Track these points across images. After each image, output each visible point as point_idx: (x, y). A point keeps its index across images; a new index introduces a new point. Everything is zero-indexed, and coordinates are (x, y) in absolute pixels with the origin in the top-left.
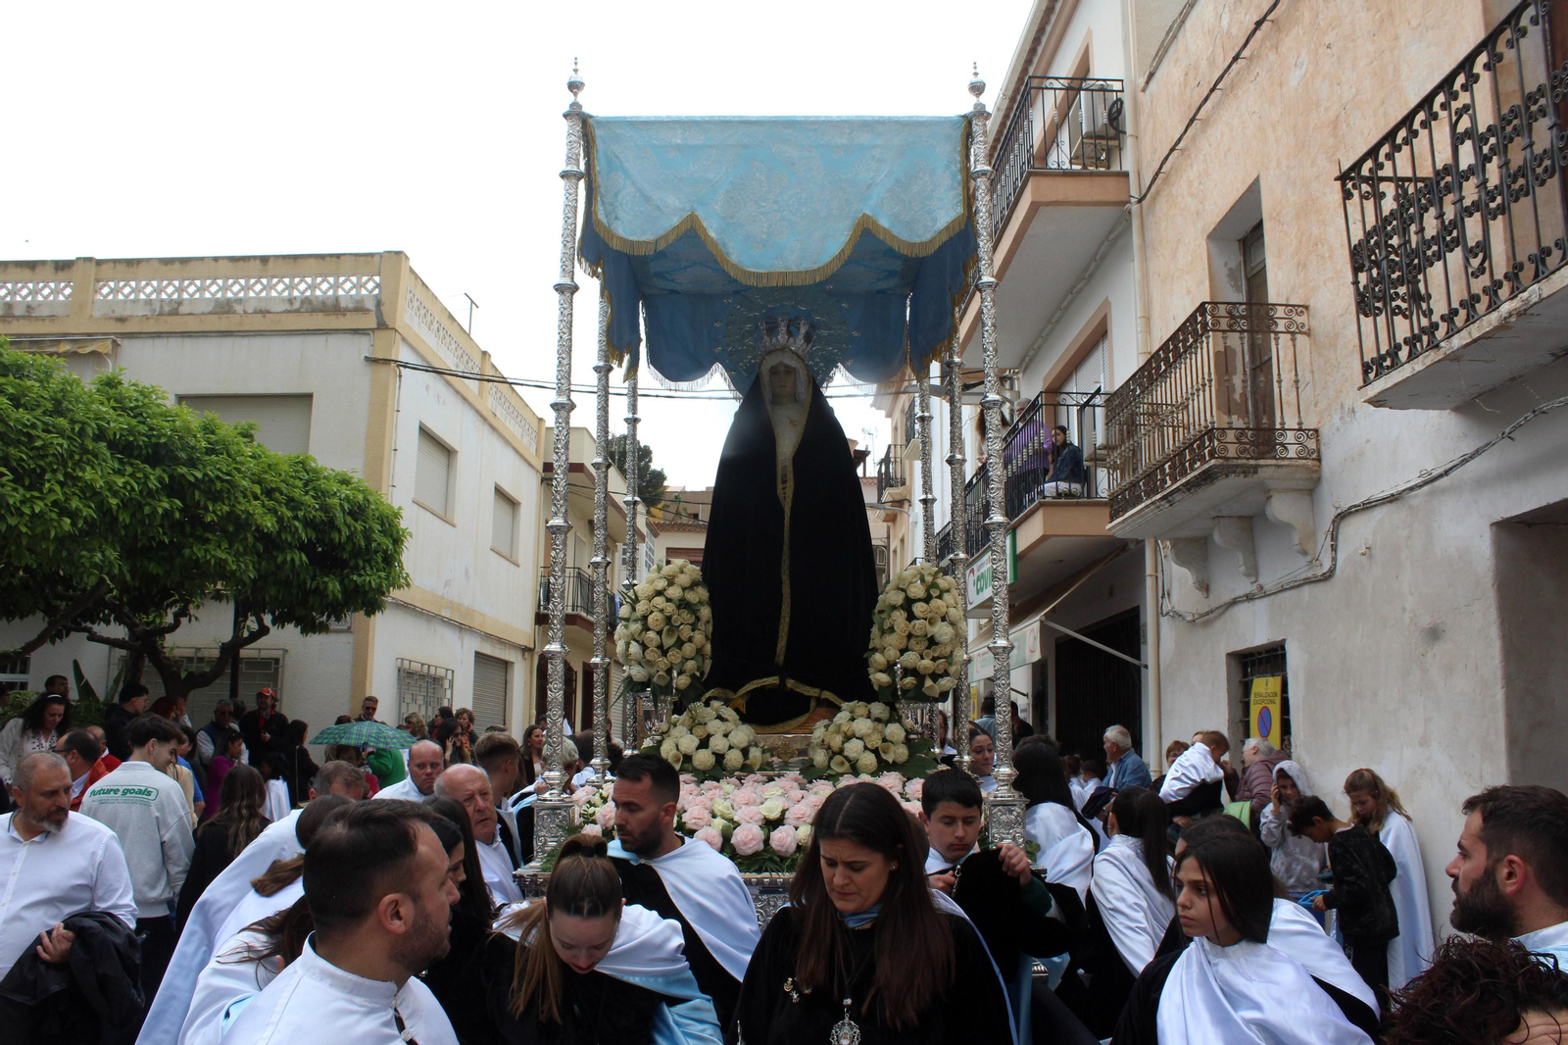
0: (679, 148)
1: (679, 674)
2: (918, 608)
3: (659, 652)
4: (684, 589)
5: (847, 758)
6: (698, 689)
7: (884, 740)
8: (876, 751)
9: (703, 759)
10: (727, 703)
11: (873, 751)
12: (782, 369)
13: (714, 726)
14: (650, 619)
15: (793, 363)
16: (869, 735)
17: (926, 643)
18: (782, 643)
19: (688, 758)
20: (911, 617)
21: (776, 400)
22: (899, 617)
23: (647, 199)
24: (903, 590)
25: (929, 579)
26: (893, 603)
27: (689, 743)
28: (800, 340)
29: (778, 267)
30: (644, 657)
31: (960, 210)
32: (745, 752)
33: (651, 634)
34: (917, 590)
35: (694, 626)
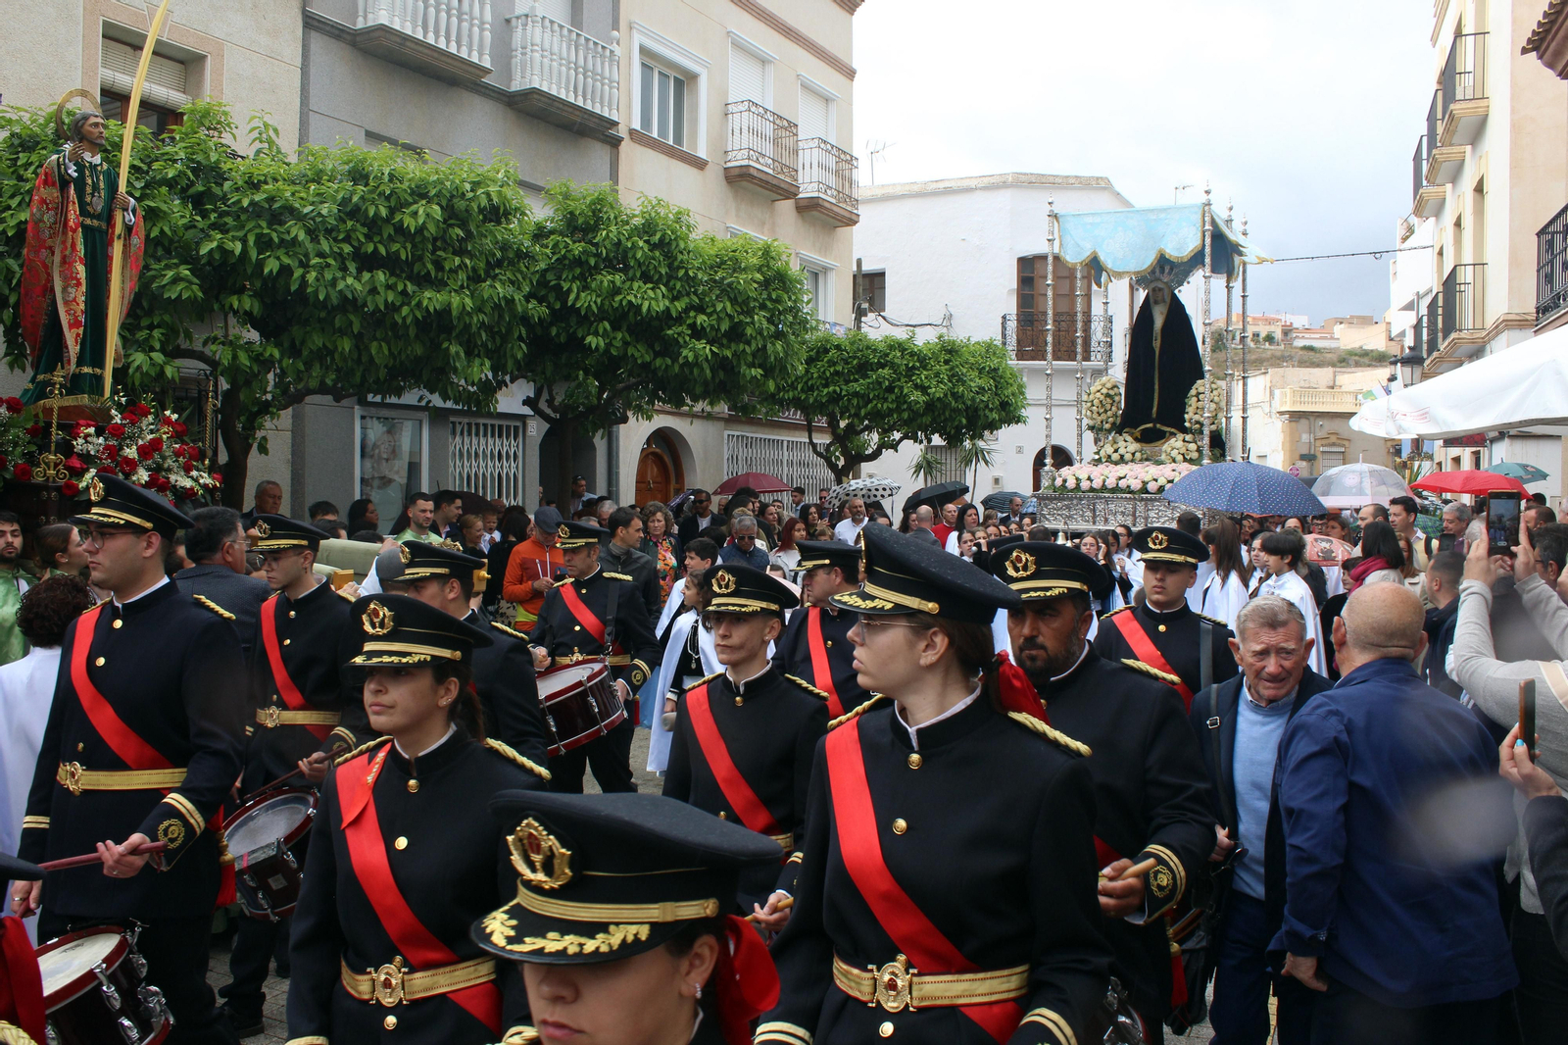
0: (1091, 224)
4: (1108, 390)
6: (1119, 429)
7: (1187, 450)
9: (1115, 457)
10: (1131, 435)
13: (1121, 444)
15: (1160, 285)
16: (1181, 448)
18: (1155, 409)
19: (1109, 457)
21: (1156, 303)
22: (1195, 399)
23: (1080, 245)
28: (1165, 274)
31: (1200, 242)
32: (1133, 454)
35: (1112, 405)
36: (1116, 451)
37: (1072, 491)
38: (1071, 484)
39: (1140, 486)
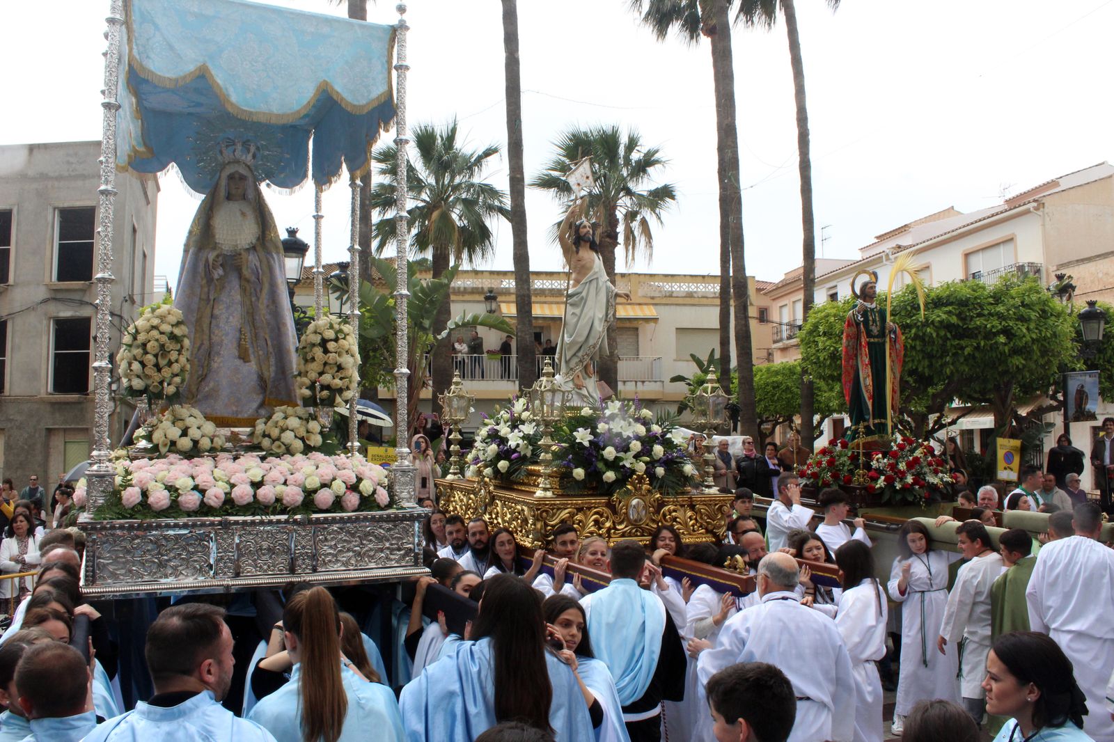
0: (196, 15)
1: (169, 385)
2: (331, 346)
3: (155, 369)
4: (173, 326)
5: (283, 443)
7: (308, 432)
8: (302, 439)
9: (185, 443)
10: (195, 406)
11: (300, 439)
12: (237, 176)
13: (190, 421)
14: (149, 346)
15: (245, 172)
16: (297, 428)
17: (336, 369)
19: (173, 443)
20: (326, 351)
21: (230, 198)
22: (318, 352)
23: (173, 50)
24: (320, 333)
25: (336, 326)
26: (314, 342)
27: (174, 432)
28: (250, 157)
29: (263, 108)
30: (144, 372)
31: (386, 88)
32: (211, 439)
33: (150, 357)
34: (330, 334)
35: (180, 352)
36: (184, 433)
37: (164, 513)
39: (300, 498)
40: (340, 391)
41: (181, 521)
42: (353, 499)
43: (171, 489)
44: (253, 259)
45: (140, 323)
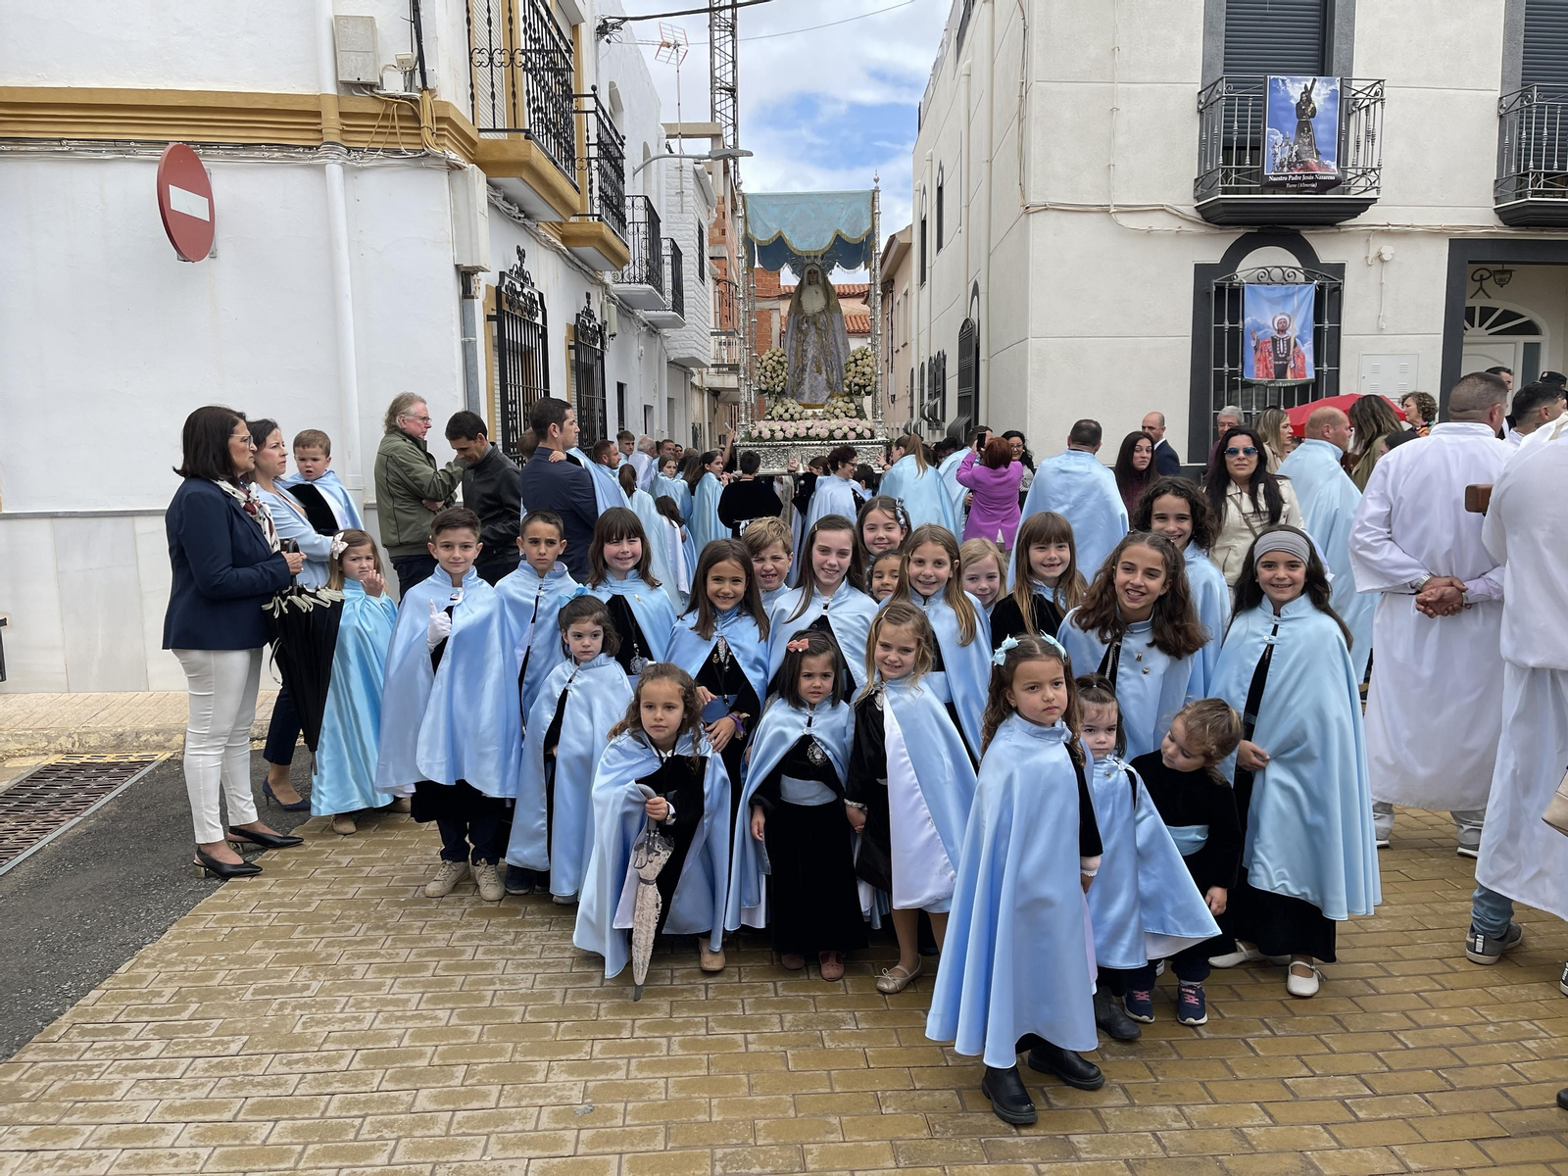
2: (859, 362)
9: (787, 416)
12: (812, 271)
13: (790, 405)
15: (816, 268)
20: (857, 366)
23: (766, 225)
25: (864, 352)
27: (781, 410)
29: (809, 249)
30: (766, 381)
31: (870, 226)
33: (768, 373)
34: (859, 356)
36: (786, 411)
37: (769, 440)
38: (767, 434)
39: (827, 434)
40: (865, 386)
41: (775, 443)
42: (853, 434)
43: (772, 431)
44: (823, 319)
45: (764, 357)
